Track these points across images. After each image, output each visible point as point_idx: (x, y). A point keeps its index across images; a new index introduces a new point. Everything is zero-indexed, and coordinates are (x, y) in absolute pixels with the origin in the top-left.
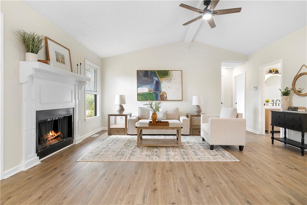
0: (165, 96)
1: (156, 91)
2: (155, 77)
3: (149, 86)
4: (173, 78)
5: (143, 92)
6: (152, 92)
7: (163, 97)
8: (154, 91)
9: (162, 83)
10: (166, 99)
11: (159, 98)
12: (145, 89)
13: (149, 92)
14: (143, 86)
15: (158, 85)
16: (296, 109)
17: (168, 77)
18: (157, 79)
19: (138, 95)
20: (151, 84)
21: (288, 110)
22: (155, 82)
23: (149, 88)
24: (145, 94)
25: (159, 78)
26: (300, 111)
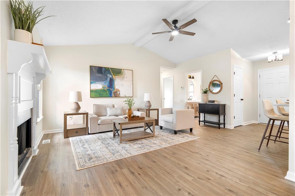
0: (118, 92)
1: (110, 88)
2: (109, 74)
3: (103, 83)
4: (125, 77)
5: (97, 88)
6: (106, 89)
7: (117, 94)
8: (108, 88)
9: (116, 81)
10: (119, 96)
11: (113, 95)
12: (99, 86)
13: (103, 89)
14: (96, 83)
15: (111, 83)
16: (213, 101)
17: (120, 75)
18: (111, 76)
19: (91, 91)
20: (105, 80)
21: (209, 102)
22: (109, 79)
23: (102, 85)
24: (98, 91)
25: (113, 75)
26: (216, 103)
